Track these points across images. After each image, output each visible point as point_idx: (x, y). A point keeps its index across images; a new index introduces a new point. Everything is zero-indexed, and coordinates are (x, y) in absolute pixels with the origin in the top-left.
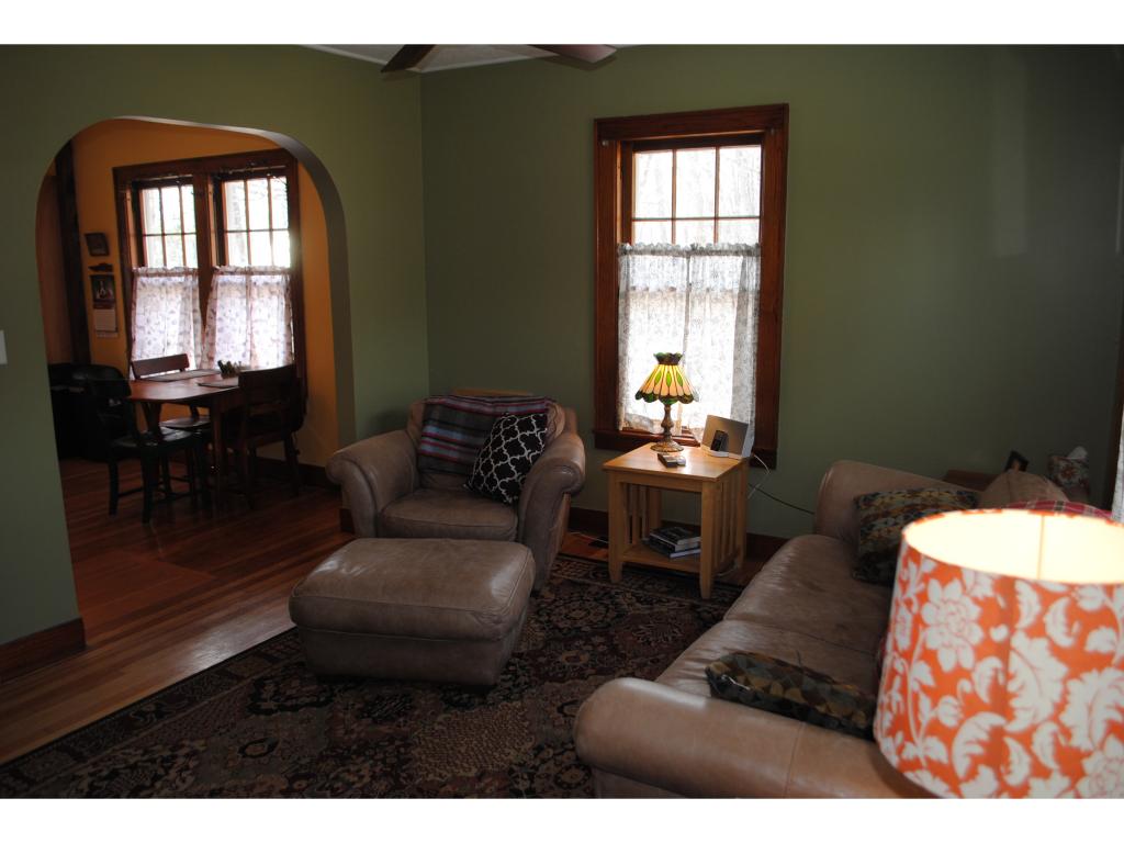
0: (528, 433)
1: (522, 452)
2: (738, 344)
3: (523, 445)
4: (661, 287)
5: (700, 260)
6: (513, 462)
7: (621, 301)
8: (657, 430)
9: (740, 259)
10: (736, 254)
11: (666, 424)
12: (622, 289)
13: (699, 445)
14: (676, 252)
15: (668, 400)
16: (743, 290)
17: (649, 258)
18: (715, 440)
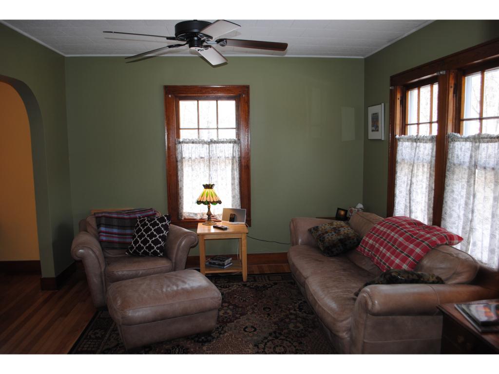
0: (164, 223)
1: (163, 232)
2: (233, 179)
3: (163, 229)
4: (197, 156)
5: (214, 145)
6: (160, 237)
7: (179, 164)
8: (206, 217)
9: (232, 145)
10: (230, 142)
11: (209, 214)
12: (179, 158)
13: (221, 221)
14: (203, 142)
15: (207, 203)
16: (233, 157)
17: (191, 145)
18: (230, 218)
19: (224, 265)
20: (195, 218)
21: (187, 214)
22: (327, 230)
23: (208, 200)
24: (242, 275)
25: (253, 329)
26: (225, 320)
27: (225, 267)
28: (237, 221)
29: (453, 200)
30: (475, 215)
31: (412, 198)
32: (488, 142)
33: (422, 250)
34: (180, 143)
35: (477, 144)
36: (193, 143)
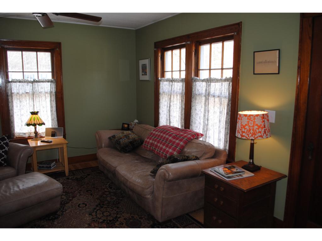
0: (5, 142)
1: (5, 148)
2: (51, 107)
3: (4, 146)
4: (23, 92)
5: (36, 84)
6: (3, 152)
7: (10, 98)
8: (33, 135)
9: (49, 83)
10: (48, 82)
11: (36, 133)
12: (9, 94)
13: (44, 137)
14: (28, 82)
15: (35, 125)
16: (51, 92)
17: (18, 84)
18: (52, 134)
19: (50, 167)
20: (24, 136)
21: (18, 134)
22: (121, 137)
23: (36, 123)
24: (65, 172)
25: (84, 205)
26: (63, 203)
27: (52, 168)
28: (57, 136)
29: (196, 114)
30: (209, 121)
31: (170, 114)
32: (215, 82)
33: (184, 143)
34: (9, 82)
35: (209, 83)
36: (20, 82)
